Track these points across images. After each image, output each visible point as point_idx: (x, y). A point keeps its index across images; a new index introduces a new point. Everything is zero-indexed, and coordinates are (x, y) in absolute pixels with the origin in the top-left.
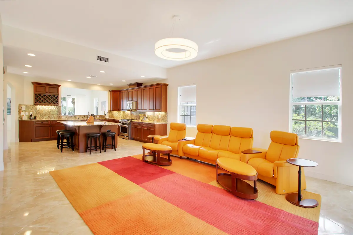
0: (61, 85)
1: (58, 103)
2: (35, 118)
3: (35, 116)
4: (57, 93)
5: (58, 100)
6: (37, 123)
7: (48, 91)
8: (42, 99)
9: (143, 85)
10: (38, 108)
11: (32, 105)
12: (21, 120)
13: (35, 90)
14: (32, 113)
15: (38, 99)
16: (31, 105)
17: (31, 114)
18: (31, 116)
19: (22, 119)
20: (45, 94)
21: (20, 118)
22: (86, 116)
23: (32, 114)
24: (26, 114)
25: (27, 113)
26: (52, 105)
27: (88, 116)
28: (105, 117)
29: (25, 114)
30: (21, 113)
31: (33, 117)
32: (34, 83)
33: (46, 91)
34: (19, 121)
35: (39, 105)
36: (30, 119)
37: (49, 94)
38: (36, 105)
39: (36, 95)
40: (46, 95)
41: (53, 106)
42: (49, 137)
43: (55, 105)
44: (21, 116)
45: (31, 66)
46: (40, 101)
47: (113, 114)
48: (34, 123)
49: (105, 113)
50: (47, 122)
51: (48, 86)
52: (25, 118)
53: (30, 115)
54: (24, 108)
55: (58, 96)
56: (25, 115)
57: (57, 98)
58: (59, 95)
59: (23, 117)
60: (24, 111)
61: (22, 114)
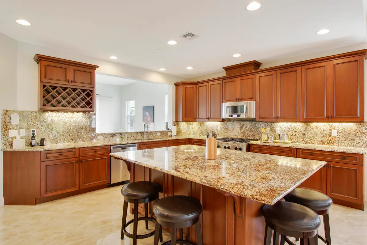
0: (98, 67)
1: (91, 107)
2: (42, 143)
3: (41, 136)
4: (91, 83)
5: (91, 99)
6: (48, 155)
7: (72, 79)
8: (59, 97)
9: (262, 68)
10: (49, 119)
11: (36, 112)
12: (8, 149)
13: (44, 75)
14: (35, 130)
15: (48, 96)
16: (32, 112)
17: (33, 134)
18: (33, 137)
19: (11, 146)
20: (65, 84)
21: (6, 144)
22: (140, 133)
23: (35, 132)
24: (21, 135)
25: (23, 132)
26: (78, 112)
27: (143, 132)
28: (169, 134)
29: (19, 134)
30: (10, 131)
31: (38, 140)
32: (40, 59)
33: (68, 78)
34: (5, 152)
35: (52, 111)
36: (31, 145)
37: (74, 85)
38: (44, 111)
39: (44, 86)
40: (67, 88)
41: (80, 114)
42: (77, 189)
43: (84, 112)
44: (10, 140)
45: (29, 24)
46: (54, 101)
47: (180, 127)
48: (43, 155)
49: (167, 126)
50: (72, 153)
51: (72, 68)
52: (19, 145)
53: (31, 135)
54: (15, 120)
55: (91, 91)
56: (18, 137)
57: (88, 95)
58: (94, 88)
59: (14, 141)
60: (17, 126)
61: (12, 133)
